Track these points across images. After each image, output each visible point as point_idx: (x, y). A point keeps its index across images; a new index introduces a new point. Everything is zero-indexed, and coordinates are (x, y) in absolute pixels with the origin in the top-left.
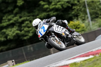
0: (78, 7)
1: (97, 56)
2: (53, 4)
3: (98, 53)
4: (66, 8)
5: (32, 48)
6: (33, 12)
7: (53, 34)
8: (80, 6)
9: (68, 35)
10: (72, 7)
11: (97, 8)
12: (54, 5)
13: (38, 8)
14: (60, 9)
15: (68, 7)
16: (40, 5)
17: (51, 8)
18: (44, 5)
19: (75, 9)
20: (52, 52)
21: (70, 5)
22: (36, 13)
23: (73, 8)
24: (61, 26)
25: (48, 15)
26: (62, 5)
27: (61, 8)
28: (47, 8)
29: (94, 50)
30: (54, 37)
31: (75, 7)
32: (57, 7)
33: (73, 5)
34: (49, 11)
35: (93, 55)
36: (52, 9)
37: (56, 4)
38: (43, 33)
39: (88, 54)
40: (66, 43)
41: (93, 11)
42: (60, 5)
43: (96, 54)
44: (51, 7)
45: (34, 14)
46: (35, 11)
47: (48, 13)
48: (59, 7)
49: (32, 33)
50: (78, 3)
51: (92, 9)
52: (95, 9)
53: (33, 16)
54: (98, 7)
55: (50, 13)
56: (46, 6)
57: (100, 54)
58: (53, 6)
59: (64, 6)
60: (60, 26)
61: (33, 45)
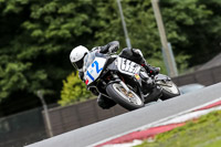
0: (108, 35)
1: (150, 140)
2: (52, 27)
3: (152, 136)
4: (80, 37)
5: (6, 125)
6: (7, 45)
7: (116, 76)
8: (111, 32)
9: (146, 79)
10: (93, 34)
11: (148, 37)
12: (55, 29)
13: (20, 37)
14: (68, 39)
15: (85, 33)
16: (24, 29)
17: (47, 36)
18: (32, 30)
19: (100, 37)
20: (51, 133)
21: (89, 30)
22: (16, 48)
23: (97, 35)
24: (132, 60)
25: (42, 51)
26: (72, 30)
27: (69, 35)
28: (39, 37)
29: (143, 128)
30: (118, 83)
31: (101, 34)
32: (60, 33)
33: (95, 29)
34: (42, 44)
35: (141, 139)
36: (51, 39)
37: (58, 29)
38: (96, 75)
39: (129, 138)
40: (143, 96)
41: (140, 41)
42: (67, 29)
43: (148, 137)
44: (48, 34)
45: (11, 50)
46: (12, 42)
47: (40, 48)
48: (64, 34)
49: (7, 91)
50: (107, 26)
51: (139, 38)
52: (144, 38)
53: (9, 54)
54: (151, 34)
55: (46, 47)
56: (37, 33)
57: (156, 137)
58: (53, 33)
59: (76, 31)
60: (128, 61)
61: (10, 117)
